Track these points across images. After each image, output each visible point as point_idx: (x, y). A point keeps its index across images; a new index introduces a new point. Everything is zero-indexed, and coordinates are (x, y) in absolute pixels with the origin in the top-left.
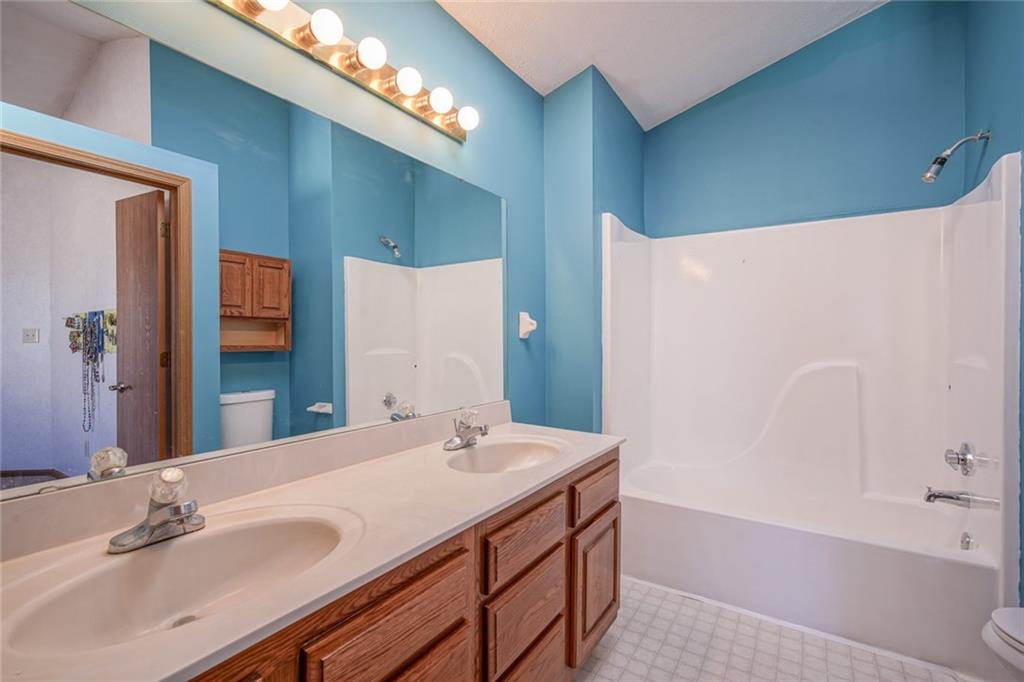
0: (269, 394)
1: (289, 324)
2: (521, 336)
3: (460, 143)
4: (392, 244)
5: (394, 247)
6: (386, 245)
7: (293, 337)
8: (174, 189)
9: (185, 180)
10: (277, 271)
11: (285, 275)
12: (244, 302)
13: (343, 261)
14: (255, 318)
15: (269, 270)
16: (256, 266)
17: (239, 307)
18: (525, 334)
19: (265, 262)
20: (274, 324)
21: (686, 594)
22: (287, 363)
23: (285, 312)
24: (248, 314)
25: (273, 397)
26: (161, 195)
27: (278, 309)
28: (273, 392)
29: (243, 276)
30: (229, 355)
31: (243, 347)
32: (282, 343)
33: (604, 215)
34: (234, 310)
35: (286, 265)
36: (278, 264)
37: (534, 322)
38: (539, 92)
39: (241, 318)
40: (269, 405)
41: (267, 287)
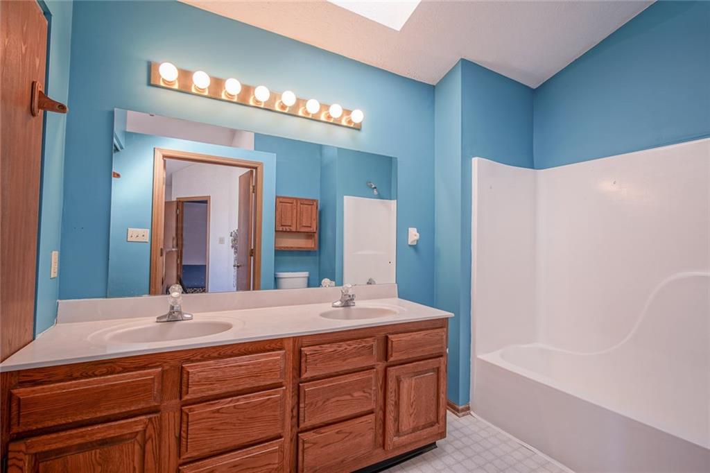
0: (306, 274)
1: (316, 235)
2: (409, 243)
3: (359, 130)
4: (373, 186)
5: (375, 188)
6: (371, 186)
7: (320, 243)
8: (256, 168)
9: (261, 164)
10: (310, 207)
11: (314, 208)
12: (292, 223)
13: (343, 199)
14: (299, 232)
15: (306, 206)
16: (299, 204)
17: (290, 226)
18: (412, 242)
19: (303, 202)
20: (309, 235)
21: (526, 445)
22: (318, 258)
23: (314, 229)
24: (294, 230)
25: (307, 275)
26: (252, 171)
27: (310, 227)
28: (308, 273)
29: (292, 210)
30: (279, 252)
31: (292, 248)
32: (313, 246)
33: (473, 159)
34: (287, 228)
35: (315, 203)
36: (311, 202)
37: (418, 235)
38: (430, 83)
39: (291, 232)
40: (306, 280)
41: (305, 215)
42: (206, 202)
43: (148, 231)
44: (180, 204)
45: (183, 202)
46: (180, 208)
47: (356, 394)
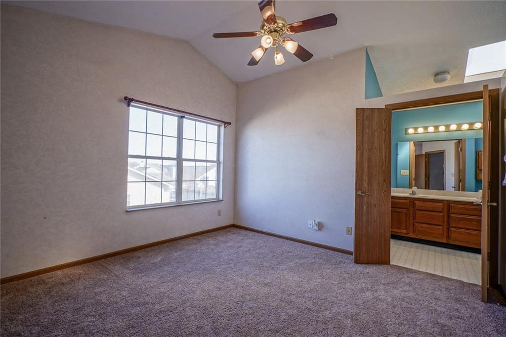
42: (443, 153)
43: (408, 171)
44: (427, 156)
45: (429, 154)
46: (427, 157)
47: (473, 223)
